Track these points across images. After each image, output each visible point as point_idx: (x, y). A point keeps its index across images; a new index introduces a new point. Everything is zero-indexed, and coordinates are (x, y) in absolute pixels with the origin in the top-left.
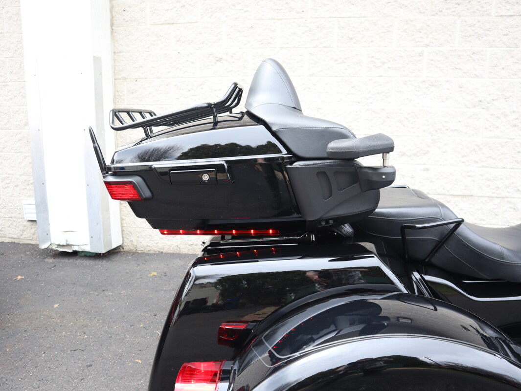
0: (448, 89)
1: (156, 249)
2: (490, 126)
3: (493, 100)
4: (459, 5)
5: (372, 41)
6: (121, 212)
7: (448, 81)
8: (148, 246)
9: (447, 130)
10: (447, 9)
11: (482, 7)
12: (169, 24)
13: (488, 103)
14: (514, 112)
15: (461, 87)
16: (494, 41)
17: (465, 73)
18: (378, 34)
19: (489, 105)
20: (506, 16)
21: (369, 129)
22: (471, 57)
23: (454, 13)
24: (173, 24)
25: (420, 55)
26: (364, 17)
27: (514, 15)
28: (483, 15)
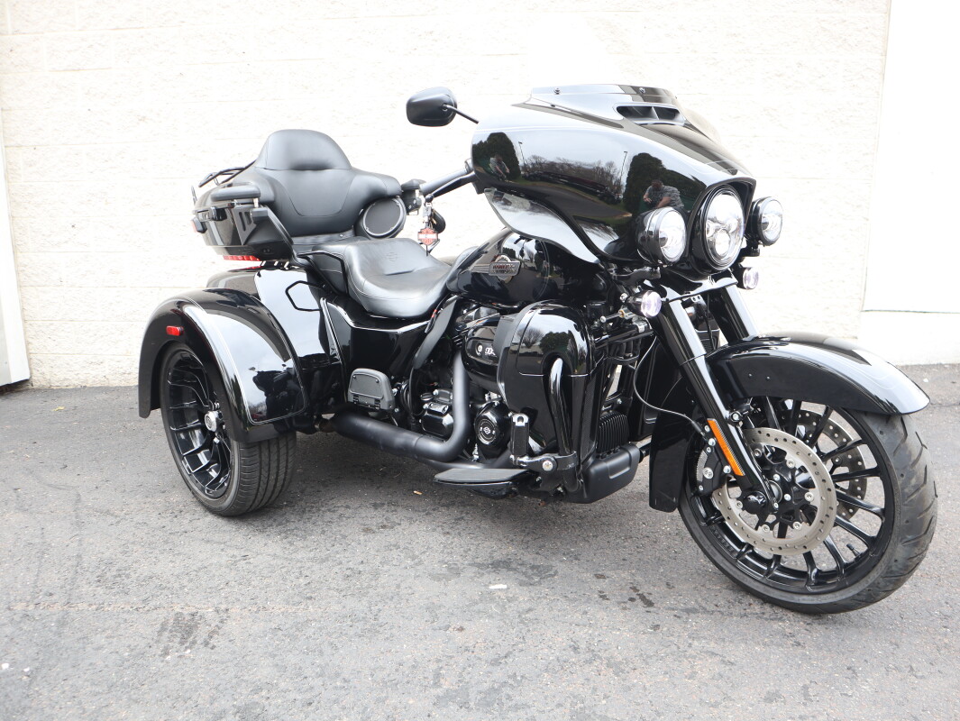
1: (76, 383)
6: (25, 334)
8: (66, 379)
12: (74, 70)
24: (79, 70)
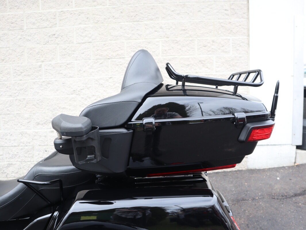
0: (56, 85)
2: (82, 105)
3: (81, 90)
4: (57, 38)
5: (14, 61)
7: (56, 81)
9: (60, 108)
10: (51, 41)
11: (69, 39)
13: (79, 92)
14: (94, 95)
15: (64, 84)
16: (77, 57)
17: (64, 75)
18: (17, 57)
19: (79, 93)
20: (81, 43)
21: (19, 110)
22: (67, 66)
23: (54, 43)
25: (40, 66)
26: (9, 47)
27: (85, 43)
28: (70, 43)
